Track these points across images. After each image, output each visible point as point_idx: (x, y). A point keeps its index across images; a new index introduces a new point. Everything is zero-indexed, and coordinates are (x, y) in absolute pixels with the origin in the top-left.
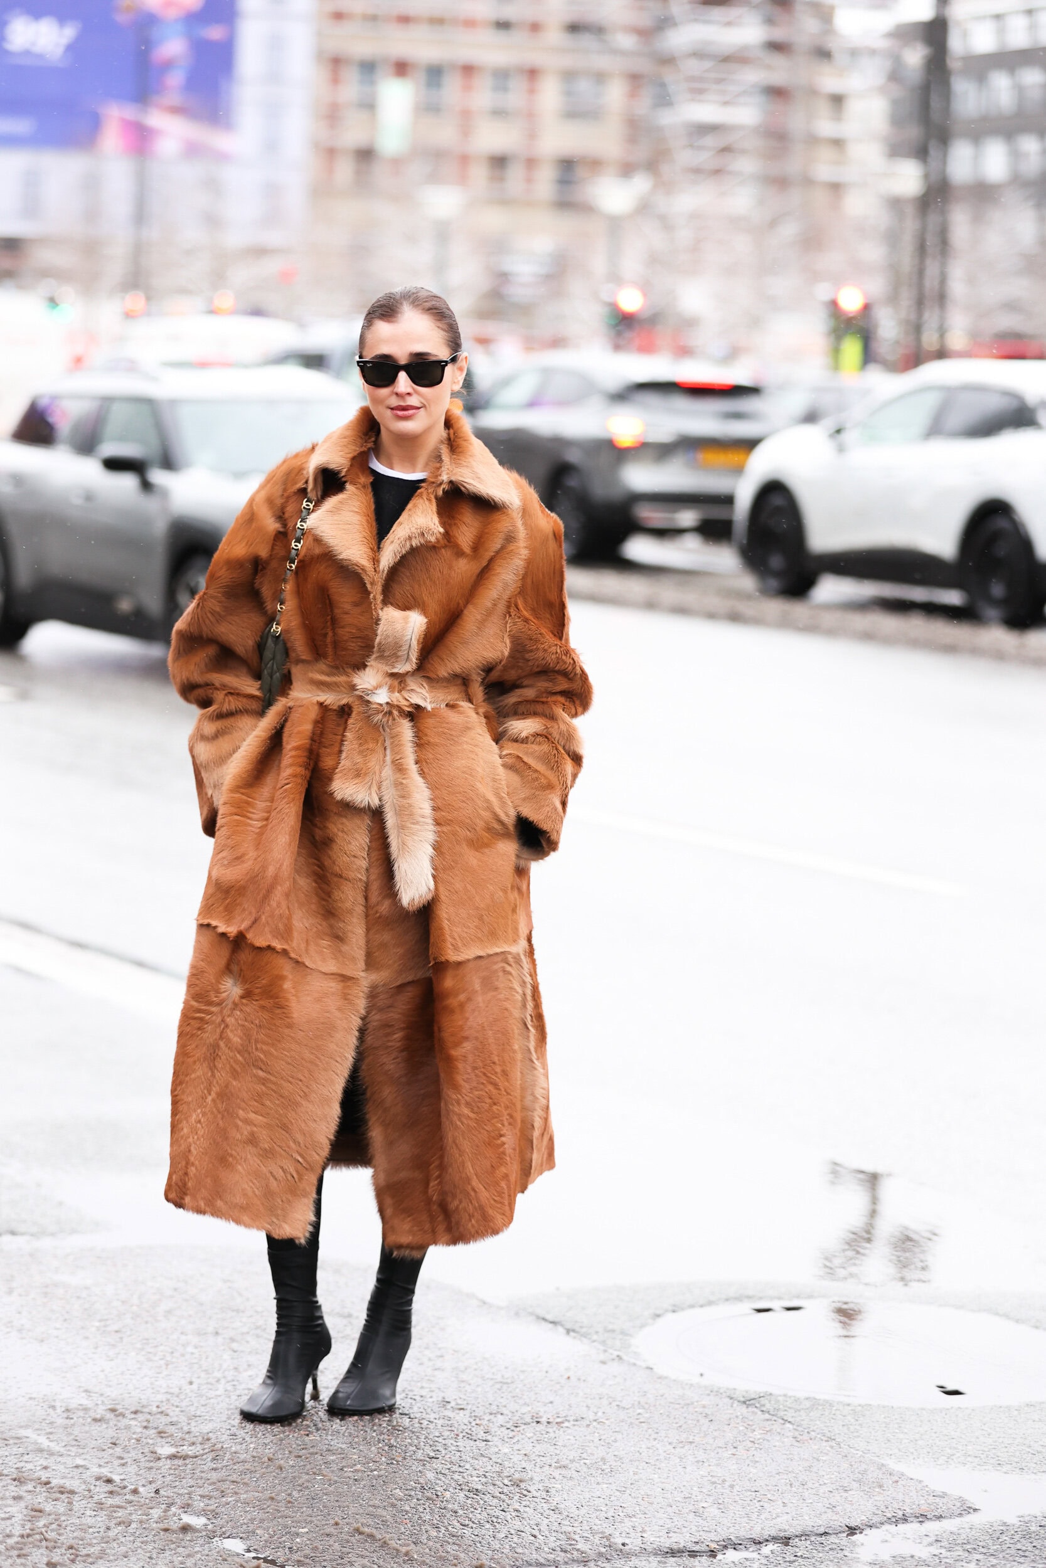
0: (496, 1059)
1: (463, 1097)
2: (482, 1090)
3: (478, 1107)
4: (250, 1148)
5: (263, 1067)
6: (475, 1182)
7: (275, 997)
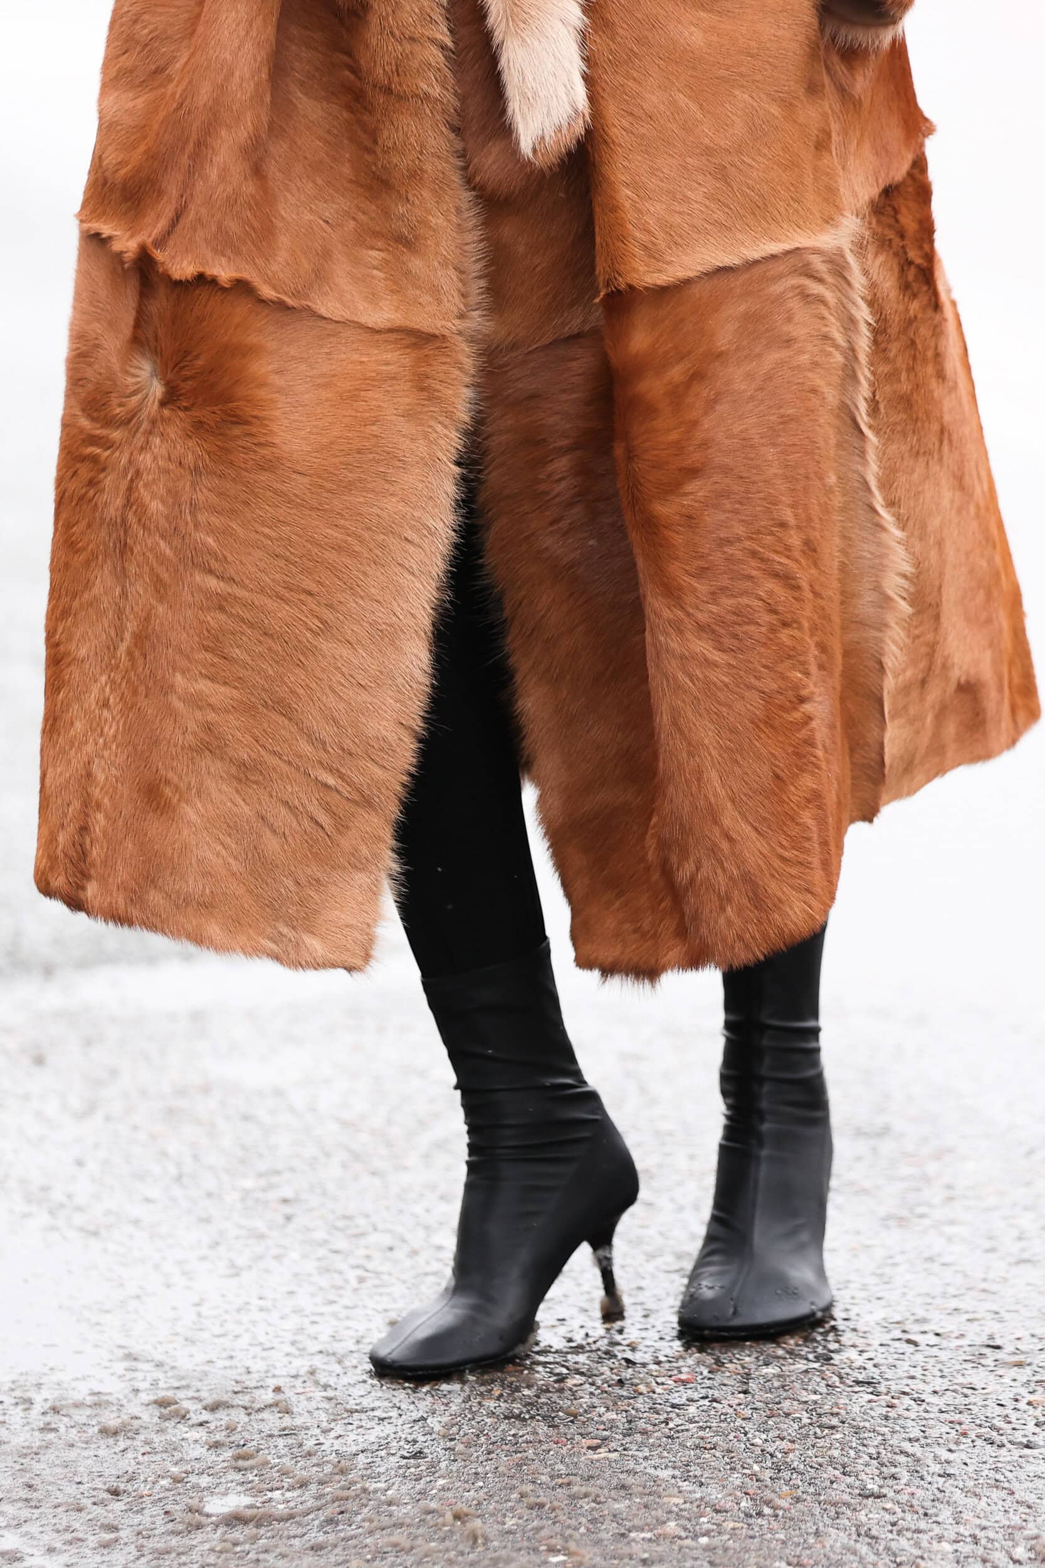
0: (788, 515)
1: (689, 615)
2: (746, 593)
3: (735, 636)
4: (206, 762)
5: (214, 565)
6: (730, 818)
7: (225, 397)
